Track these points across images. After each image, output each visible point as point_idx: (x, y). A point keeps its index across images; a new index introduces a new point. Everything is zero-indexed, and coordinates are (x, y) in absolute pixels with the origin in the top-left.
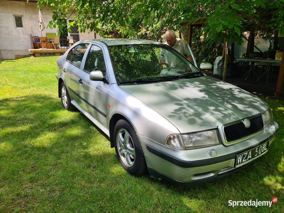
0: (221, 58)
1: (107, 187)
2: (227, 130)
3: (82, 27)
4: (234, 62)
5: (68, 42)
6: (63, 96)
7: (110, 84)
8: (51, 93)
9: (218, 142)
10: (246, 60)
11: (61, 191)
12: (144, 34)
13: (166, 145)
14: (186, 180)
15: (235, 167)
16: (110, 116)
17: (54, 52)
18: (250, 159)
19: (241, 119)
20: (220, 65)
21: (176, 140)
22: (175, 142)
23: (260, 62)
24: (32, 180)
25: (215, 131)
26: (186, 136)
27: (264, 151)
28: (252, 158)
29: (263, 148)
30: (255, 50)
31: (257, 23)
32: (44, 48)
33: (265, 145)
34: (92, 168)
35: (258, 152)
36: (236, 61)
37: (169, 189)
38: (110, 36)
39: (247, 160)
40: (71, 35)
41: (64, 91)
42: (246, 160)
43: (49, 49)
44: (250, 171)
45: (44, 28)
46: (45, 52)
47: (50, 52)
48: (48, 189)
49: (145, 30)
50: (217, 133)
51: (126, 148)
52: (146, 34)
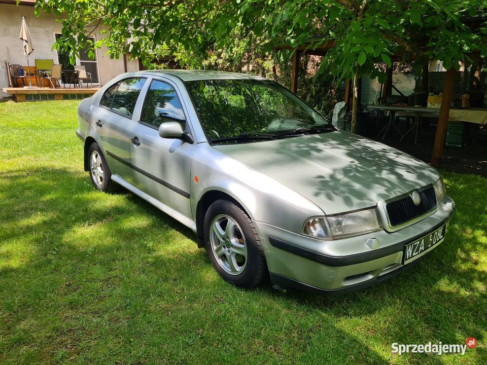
0: (343, 104)
1: (204, 307)
2: (390, 210)
3: (114, 49)
4: (364, 111)
5: (77, 75)
6: (93, 169)
7: (195, 143)
8: (64, 165)
9: (378, 227)
10: (382, 108)
11: (128, 318)
12: (213, 64)
13: (303, 234)
14: (334, 287)
15: (403, 263)
16: (198, 196)
17: (51, 93)
18: (422, 251)
19: (407, 192)
20: (343, 115)
21: (317, 226)
22: (315, 229)
23: (403, 112)
24: (73, 305)
25: (374, 210)
26: (333, 219)
27: (440, 240)
28: (425, 250)
29: (439, 234)
30: (394, 92)
31: (407, 48)
32: (32, 85)
33: (440, 230)
34: (171, 282)
35: (433, 240)
36: (367, 109)
37: (303, 305)
38: (163, 65)
39: (419, 253)
40: (82, 64)
41: (95, 160)
42: (417, 253)
43: (42, 89)
44: (417, 273)
45: (33, 50)
46: (35, 93)
47: (44, 92)
48: (106, 317)
49: (215, 57)
50: (377, 214)
51: (229, 245)
52: (216, 64)
